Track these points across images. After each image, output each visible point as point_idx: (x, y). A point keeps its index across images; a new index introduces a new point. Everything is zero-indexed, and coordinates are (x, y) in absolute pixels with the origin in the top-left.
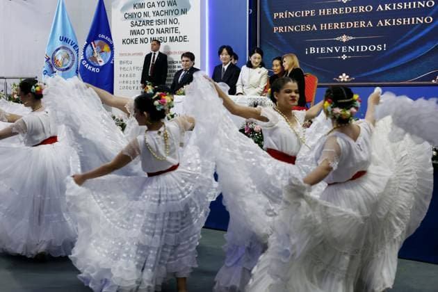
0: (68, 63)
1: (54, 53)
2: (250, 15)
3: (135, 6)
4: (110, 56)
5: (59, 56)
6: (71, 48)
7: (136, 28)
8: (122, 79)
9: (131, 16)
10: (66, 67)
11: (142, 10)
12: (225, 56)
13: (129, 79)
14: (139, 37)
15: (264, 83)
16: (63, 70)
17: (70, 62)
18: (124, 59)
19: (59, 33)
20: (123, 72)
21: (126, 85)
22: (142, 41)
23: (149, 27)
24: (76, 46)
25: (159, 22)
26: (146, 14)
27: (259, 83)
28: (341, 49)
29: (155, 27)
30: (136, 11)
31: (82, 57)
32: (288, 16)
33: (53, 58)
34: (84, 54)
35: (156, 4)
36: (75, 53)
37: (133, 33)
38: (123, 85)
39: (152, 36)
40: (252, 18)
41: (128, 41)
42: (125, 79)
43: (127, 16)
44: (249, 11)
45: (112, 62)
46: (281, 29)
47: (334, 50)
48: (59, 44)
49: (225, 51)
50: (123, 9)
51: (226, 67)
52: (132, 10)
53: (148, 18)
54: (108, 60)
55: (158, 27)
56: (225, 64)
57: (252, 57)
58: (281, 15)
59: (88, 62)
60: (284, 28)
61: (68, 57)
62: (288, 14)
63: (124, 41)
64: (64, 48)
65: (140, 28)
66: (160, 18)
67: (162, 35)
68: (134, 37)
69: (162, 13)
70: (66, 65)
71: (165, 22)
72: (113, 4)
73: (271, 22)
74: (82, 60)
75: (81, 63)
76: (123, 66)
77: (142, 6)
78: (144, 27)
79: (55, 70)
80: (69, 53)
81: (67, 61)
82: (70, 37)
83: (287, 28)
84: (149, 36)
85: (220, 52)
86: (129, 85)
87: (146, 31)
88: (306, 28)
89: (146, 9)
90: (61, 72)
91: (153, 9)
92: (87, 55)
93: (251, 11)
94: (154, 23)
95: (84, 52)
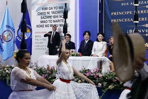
0: (10, 38)
1: (3, 33)
2: (99, 13)
3: (43, 9)
4: (30, 35)
5: (6, 35)
6: (11, 30)
7: (43, 20)
8: (36, 45)
9: (41, 14)
10: (9, 40)
11: (46, 11)
12: (87, 36)
13: (39, 45)
14: (45, 24)
15: (105, 49)
16: (7, 42)
17: (11, 37)
18: (37, 35)
19: (6, 23)
20: (36, 41)
21: (38, 47)
22: (46, 26)
23: (49, 19)
24: (14, 30)
25: (54, 17)
26: (48, 13)
27: (102, 49)
28: (145, 31)
29: (53, 19)
30: (43, 11)
31: (17, 35)
32: (118, 14)
33: (3, 36)
34: (18, 34)
35: (53, 8)
36: (13, 33)
37: (42, 22)
38: (36, 47)
39: (51, 24)
40: (101, 15)
41: (39, 26)
42: (38, 45)
43: (39, 14)
44: (99, 12)
45: (31, 38)
46: (115, 21)
47: (142, 31)
48: (5, 29)
49: (87, 33)
50: (37, 10)
51: (87, 42)
52: (41, 11)
53: (49, 15)
54: (29, 36)
55: (54, 19)
56: (87, 40)
57: (98, 36)
58: (115, 14)
59: (19, 38)
60: (116, 20)
61: (10, 35)
62: (118, 13)
63: (37, 26)
64: (8, 31)
65: (45, 20)
66: (55, 15)
67: (56, 23)
68: (42, 24)
69: (56, 12)
70: (9, 39)
71: (57, 17)
72: (32, 8)
73: (110, 17)
74: (17, 37)
75: (16, 38)
76: (37, 38)
77: (46, 9)
78: (47, 19)
79: (3, 41)
80: (10, 33)
81: (9, 37)
82: (11, 25)
83: (118, 20)
84: (50, 24)
85: (84, 34)
86: (39, 47)
87: (48, 21)
88: (127, 20)
89: (48, 11)
90: (6, 43)
91: (52, 10)
92: (19, 34)
93: (100, 11)
94: (52, 17)
95: (18, 32)
